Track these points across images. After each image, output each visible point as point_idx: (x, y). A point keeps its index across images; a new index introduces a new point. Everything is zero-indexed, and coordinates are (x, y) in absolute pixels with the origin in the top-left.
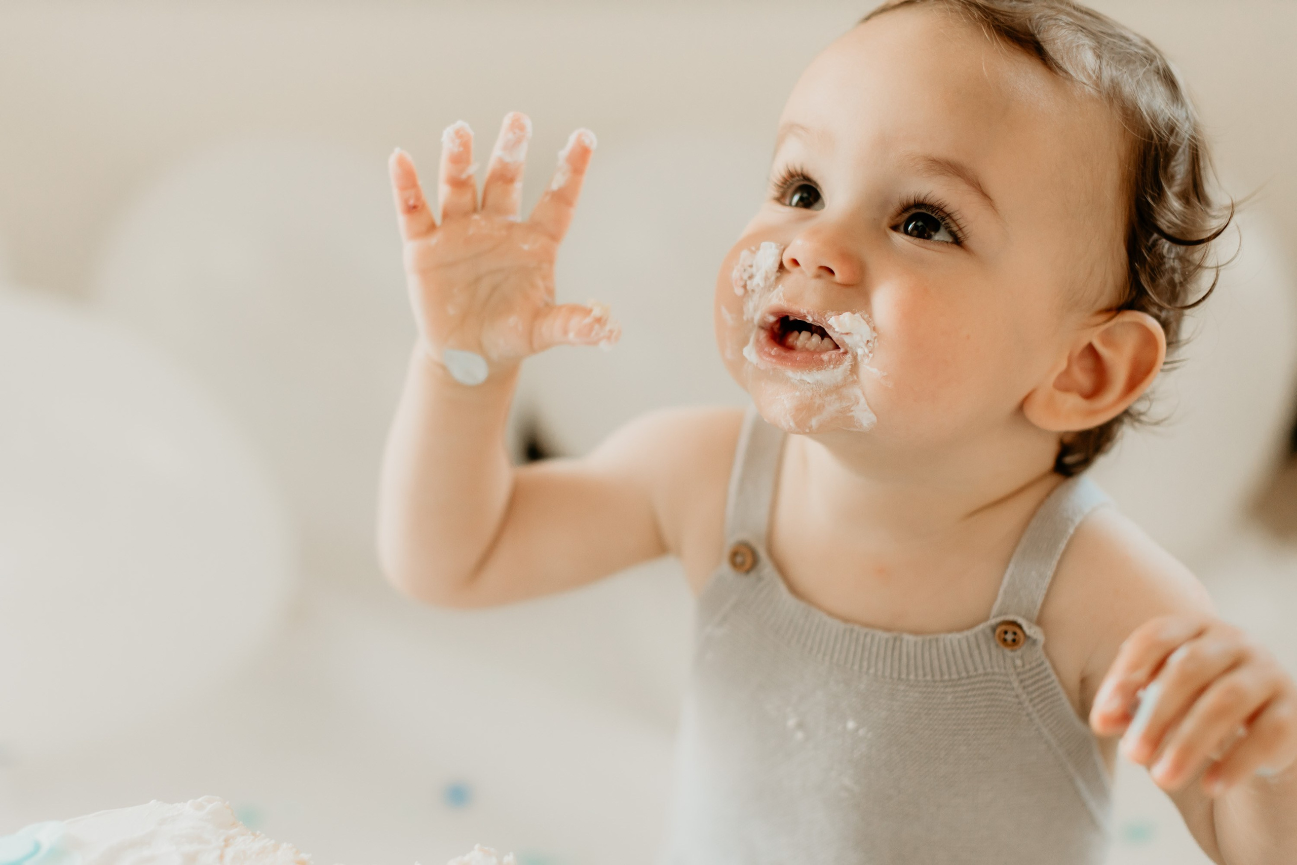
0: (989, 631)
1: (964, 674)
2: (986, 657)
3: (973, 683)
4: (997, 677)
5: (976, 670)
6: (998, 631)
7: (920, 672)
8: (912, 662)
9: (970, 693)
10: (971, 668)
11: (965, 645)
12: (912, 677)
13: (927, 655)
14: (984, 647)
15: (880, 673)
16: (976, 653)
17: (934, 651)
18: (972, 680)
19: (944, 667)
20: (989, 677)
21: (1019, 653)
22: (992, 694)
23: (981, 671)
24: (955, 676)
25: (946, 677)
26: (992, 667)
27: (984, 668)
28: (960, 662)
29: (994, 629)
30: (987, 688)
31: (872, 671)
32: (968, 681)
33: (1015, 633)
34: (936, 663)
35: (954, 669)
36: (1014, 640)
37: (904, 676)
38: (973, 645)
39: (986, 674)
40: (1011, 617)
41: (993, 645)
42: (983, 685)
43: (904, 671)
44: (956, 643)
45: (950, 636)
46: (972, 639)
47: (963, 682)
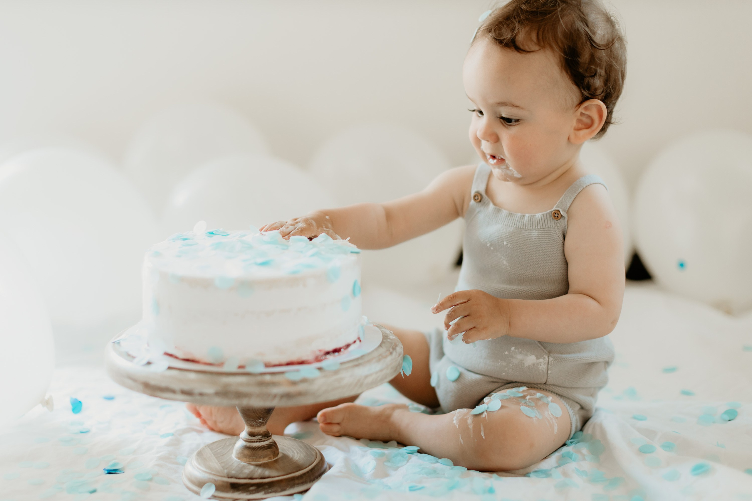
0: (550, 213)
1: (542, 227)
2: (549, 221)
3: (545, 230)
4: (551, 229)
5: (545, 226)
6: (553, 213)
7: (529, 226)
8: (527, 223)
9: (543, 234)
10: (544, 225)
11: (543, 217)
12: (526, 228)
13: (532, 220)
14: (549, 219)
15: (517, 227)
16: (546, 220)
17: (534, 219)
18: (545, 229)
19: (536, 224)
20: (549, 229)
21: (559, 221)
22: (550, 235)
23: (547, 226)
24: (539, 227)
25: (536, 228)
26: (550, 226)
27: (548, 226)
28: (541, 223)
29: (552, 212)
30: (548, 232)
31: (515, 226)
32: (543, 230)
33: (558, 214)
34: (534, 223)
35: (539, 225)
36: (558, 217)
37: (524, 228)
38: (545, 218)
39: (549, 228)
40: (557, 209)
41: (551, 218)
42: (548, 231)
43: (525, 226)
44: (540, 216)
45: (538, 214)
46: (545, 215)
47: (541, 230)
